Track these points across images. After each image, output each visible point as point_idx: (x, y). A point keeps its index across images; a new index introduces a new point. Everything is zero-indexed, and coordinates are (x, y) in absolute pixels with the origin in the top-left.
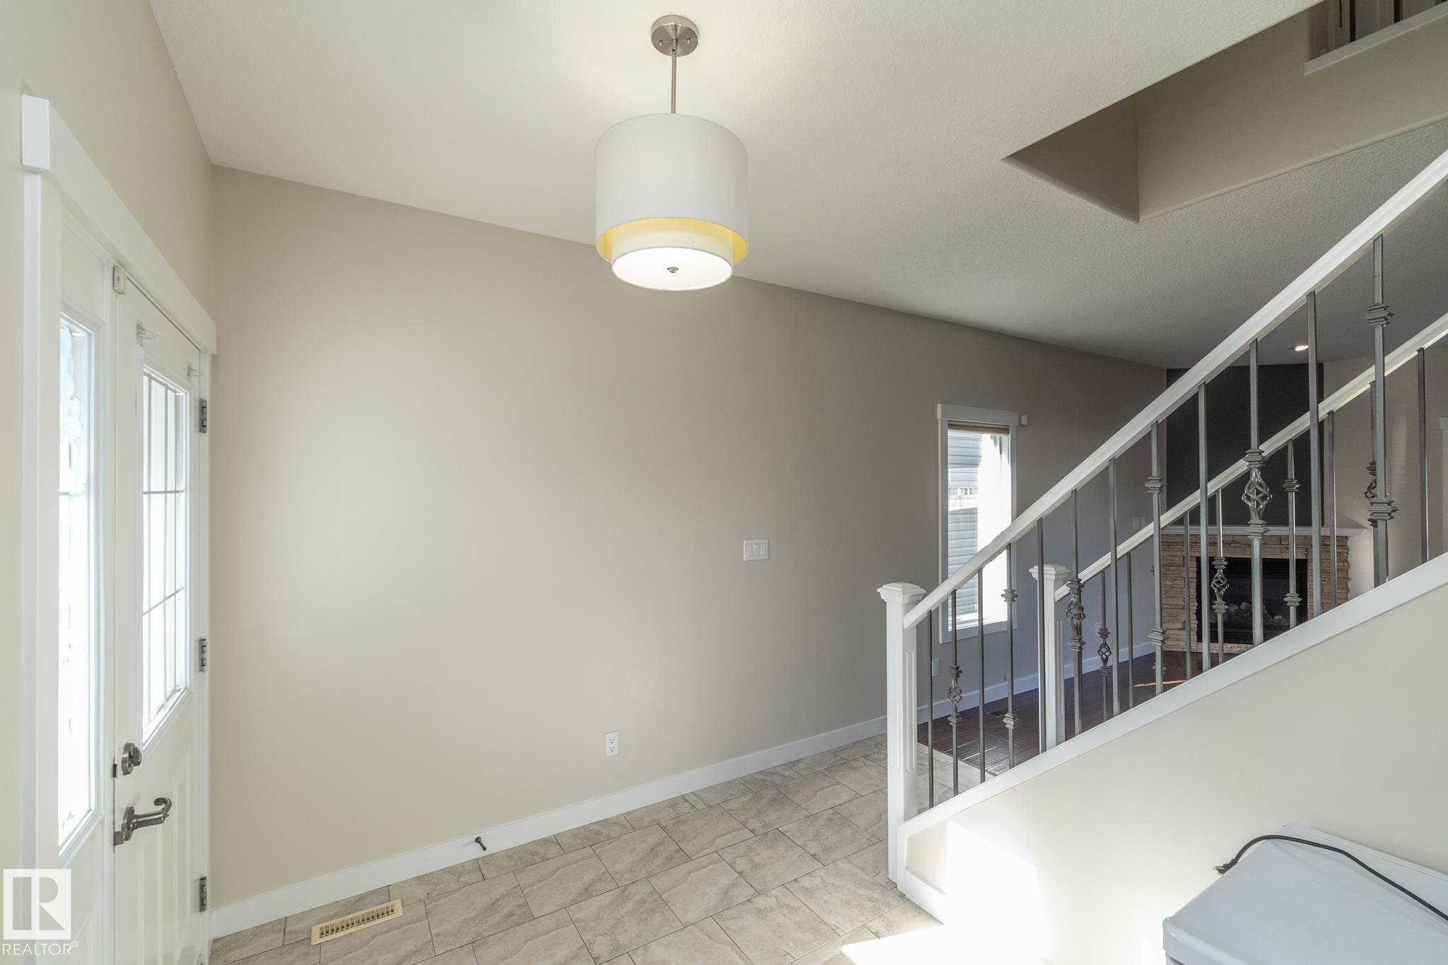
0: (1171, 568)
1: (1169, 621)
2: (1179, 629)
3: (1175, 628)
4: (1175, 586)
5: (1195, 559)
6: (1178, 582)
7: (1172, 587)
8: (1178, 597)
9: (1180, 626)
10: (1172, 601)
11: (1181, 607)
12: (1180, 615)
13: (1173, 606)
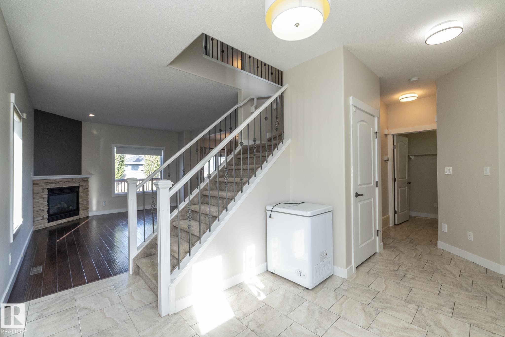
0: (38, 194)
1: (37, 217)
2: (42, 219)
3: (39, 219)
4: (40, 201)
5: (47, 189)
6: (41, 200)
7: (38, 202)
8: (41, 206)
9: (41, 218)
10: (38, 208)
11: (42, 210)
12: (41, 213)
13: (39, 210)
